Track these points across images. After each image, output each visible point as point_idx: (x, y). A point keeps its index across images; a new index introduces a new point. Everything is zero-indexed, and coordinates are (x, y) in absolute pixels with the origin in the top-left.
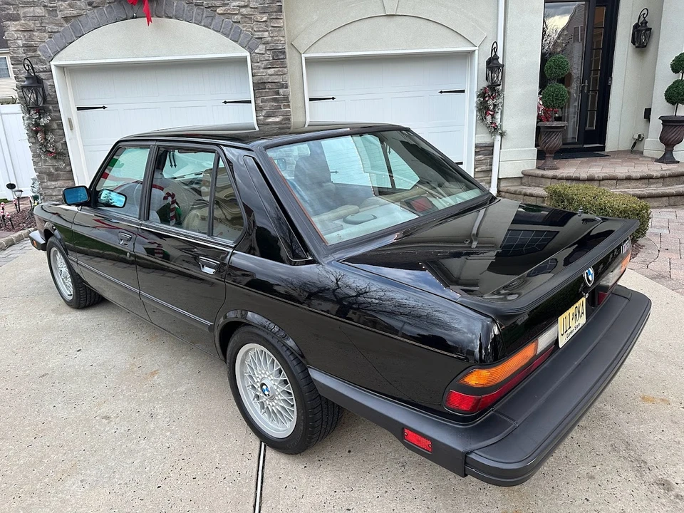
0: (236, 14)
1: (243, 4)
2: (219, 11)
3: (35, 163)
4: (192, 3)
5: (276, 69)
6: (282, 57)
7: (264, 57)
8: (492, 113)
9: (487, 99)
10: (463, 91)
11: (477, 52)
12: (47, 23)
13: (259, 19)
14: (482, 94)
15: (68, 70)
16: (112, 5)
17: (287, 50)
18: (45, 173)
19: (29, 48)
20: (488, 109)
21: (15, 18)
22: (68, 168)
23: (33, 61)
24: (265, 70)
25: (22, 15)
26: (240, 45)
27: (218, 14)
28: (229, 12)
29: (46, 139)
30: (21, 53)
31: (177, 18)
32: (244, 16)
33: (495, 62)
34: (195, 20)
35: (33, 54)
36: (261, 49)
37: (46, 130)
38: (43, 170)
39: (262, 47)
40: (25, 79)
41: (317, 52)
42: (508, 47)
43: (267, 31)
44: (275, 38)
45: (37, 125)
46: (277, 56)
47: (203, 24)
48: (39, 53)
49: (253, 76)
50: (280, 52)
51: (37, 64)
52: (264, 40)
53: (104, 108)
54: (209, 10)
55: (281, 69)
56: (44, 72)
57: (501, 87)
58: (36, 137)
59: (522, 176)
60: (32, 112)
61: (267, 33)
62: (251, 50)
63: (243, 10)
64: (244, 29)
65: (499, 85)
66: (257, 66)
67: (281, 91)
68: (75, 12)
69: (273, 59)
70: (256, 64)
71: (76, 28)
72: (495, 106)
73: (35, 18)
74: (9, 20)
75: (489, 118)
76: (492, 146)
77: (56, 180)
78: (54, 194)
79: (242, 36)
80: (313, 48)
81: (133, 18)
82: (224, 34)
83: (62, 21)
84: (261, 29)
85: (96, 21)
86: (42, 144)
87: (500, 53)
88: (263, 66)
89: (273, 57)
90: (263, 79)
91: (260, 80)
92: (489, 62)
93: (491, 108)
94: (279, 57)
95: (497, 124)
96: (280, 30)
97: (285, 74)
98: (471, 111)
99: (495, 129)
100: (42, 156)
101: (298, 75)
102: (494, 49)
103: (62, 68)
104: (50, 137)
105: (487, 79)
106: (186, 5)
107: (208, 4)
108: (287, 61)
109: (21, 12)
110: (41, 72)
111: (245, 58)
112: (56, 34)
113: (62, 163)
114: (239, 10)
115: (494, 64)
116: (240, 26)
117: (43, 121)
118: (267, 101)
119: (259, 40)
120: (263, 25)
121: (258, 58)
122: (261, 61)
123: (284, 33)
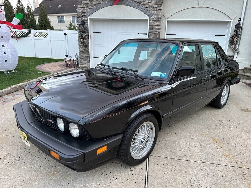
0: (147, 5)
1: (150, 1)
2: (142, 3)
3: (79, 48)
4: (133, 1)
5: (157, 24)
8: (235, 44)
9: (234, 39)
10: (224, 36)
11: (232, 22)
12: (89, 6)
13: (154, 7)
14: (232, 37)
15: (93, 20)
17: (162, 18)
18: (82, 51)
19: (83, 13)
20: (234, 43)
21: (80, 4)
22: (88, 51)
23: (84, 17)
24: (154, 24)
25: (82, 3)
26: (147, 15)
27: (141, 5)
28: (145, 4)
29: (83, 41)
30: (80, 15)
31: (128, 6)
32: (150, 5)
33: (239, 25)
34: (134, 6)
35: (84, 15)
36: (153, 17)
37: (84, 38)
38: (81, 51)
39: (153, 16)
40: (80, 22)
41: (172, 19)
42: (245, 20)
44: (159, 13)
45: (82, 36)
46: (158, 19)
47: (136, 8)
48: (85, 14)
49: (149, 25)
50: (160, 18)
51: (84, 18)
52: (155, 14)
53: (101, 33)
54: (138, 3)
56: (86, 20)
57: (240, 35)
58: (81, 40)
59: (244, 69)
60: (81, 32)
61: (156, 11)
62: (150, 17)
63: (150, 4)
65: (239, 34)
66: (151, 22)
67: (158, 31)
68: (97, 2)
71: (97, 7)
72: (236, 42)
73: (86, 4)
74: (79, 4)
75: (233, 46)
76: (233, 56)
77: (84, 54)
78: (83, 58)
79: (148, 12)
80: (171, 17)
81: (115, 5)
82: (142, 11)
83: (94, 5)
84: (154, 10)
85: (103, 6)
86: (82, 42)
87: (241, 23)
88: (153, 22)
89: (157, 19)
90: (153, 27)
91: (151, 27)
92: (236, 26)
93: (235, 42)
94: (159, 19)
95: (237, 49)
97: (160, 25)
98: (226, 43)
99: (235, 50)
100: (82, 46)
101: (164, 26)
102: (239, 21)
103: (91, 19)
104: (85, 40)
105: (235, 32)
106: (131, 2)
107: (138, 1)
108: (161, 21)
109: (82, 2)
110: (85, 20)
111: (148, 19)
112: (91, 9)
113: (87, 49)
115: (239, 26)
116: (148, 9)
117: (84, 35)
118: (152, 34)
119: (153, 14)
120: (155, 9)
121: (152, 19)
122: (153, 20)
123: (162, 12)
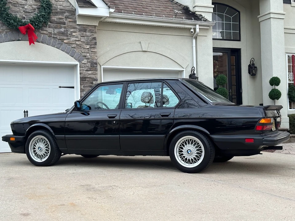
0: (74, 44)
1: (77, 39)
2: (65, 41)
4: (51, 36)
5: (92, 72)
6: (95, 66)
7: (86, 65)
13: (85, 47)
16: (8, 33)
17: (97, 63)
24: (87, 72)
26: (74, 58)
27: (65, 43)
28: (70, 42)
31: (42, 43)
32: (78, 45)
33: (194, 76)
34: (52, 45)
36: (85, 61)
41: (109, 65)
43: (89, 53)
44: (93, 57)
46: (93, 65)
47: (56, 47)
49: (80, 74)
50: (95, 64)
52: (87, 57)
54: (60, 40)
55: (95, 72)
61: (88, 54)
62: (79, 61)
63: (77, 42)
64: (77, 51)
66: (82, 70)
67: (94, 82)
69: (91, 67)
70: (82, 68)
79: (75, 54)
80: (106, 64)
81: (19, 40)
82: (66, 52)
84: (86, 52)
88: (86, 69)
89: (91, 65)
90: (85, 76)
91: (84, 76)
92: (190, 76)
94: (94, 66)
96: (95, 53)
97: (96, 74)
102: (193, 70)
106: (48, 37)
107: (60, 38)
108: (97, 68)
111: (77, 65)
114: (75, 42)
116: (75, 50)
118: (86, 87)
119: (84, 57)
120: (87, 50)
121: (83, 65)
122: (85, 67)
123: (96, 55)
